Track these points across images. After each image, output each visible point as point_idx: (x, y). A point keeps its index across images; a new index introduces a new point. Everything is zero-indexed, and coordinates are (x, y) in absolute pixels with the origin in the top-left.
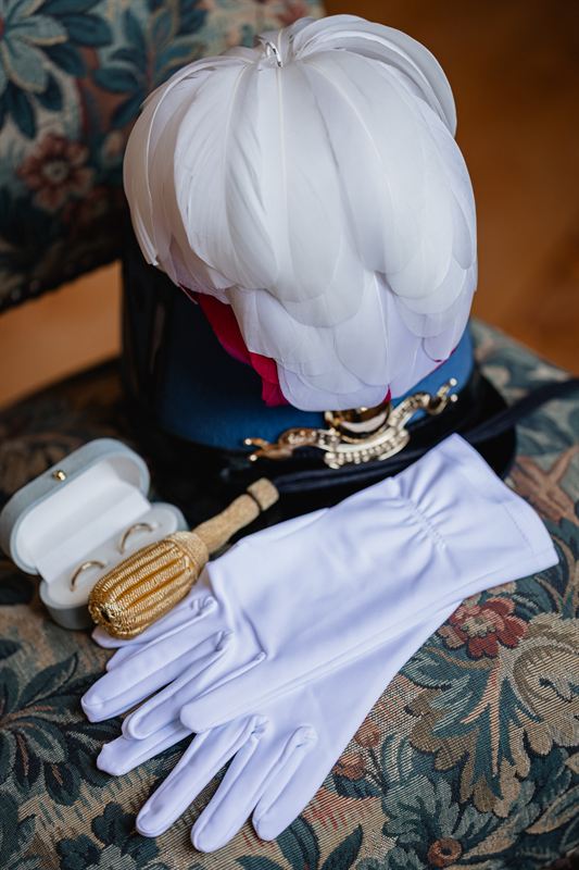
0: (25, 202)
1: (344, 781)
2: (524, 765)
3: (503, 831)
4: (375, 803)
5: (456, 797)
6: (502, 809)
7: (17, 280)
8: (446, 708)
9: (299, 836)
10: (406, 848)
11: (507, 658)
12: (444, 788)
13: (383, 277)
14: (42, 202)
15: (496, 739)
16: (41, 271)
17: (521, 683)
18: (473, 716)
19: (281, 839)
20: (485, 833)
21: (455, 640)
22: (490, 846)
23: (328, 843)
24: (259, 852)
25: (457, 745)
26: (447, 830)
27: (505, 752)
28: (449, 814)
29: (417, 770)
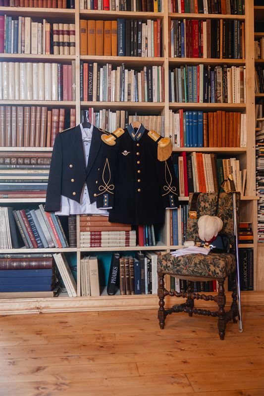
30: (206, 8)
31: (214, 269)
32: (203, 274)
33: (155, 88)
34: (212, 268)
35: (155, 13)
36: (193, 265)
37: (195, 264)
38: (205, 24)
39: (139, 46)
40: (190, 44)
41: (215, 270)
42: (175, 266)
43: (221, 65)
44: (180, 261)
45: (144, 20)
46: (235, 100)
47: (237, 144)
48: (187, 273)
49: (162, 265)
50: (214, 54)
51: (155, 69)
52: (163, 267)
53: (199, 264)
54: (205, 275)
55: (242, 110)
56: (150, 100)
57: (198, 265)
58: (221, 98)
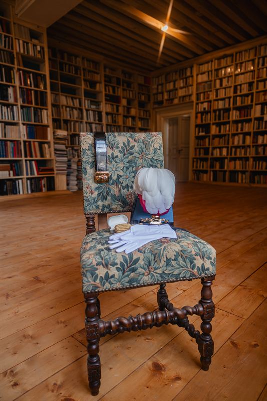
0: (125, 199)
1: (139, 250)
2: (165, 259)
3: (161, 269)
4: (142, 254)
5: (154, 259)
6: (161, 265)
7: (122, 209)
8: (156, 247)
9: (131, 254)
10: (146, 264)
11: (166, 244)
12: (153, 256)
13: (161, 192)
14: (127, 200)
15: (162, 252)
16: (125, 209)
17: (168, 248)
18: (159, 248)
19: (128, 254)
20: (158, 268)
21: (160, 240)
22: (158, 271)
23: (135, 257)
24: (125, 255)
25: (156, 251)
26: (152, 265)
27: (163, 255)
28: (153, 262)
29: (150, 252)
30: (33, 85)
31: (202, 262)
32: (181, 275)
33: (15, 115)
34: (199, 262)
35: (13, 84)
36: (163, 263)
37: (168, 262)
38: (32, 92)
39: (7, 97)
40: (28, 99)
41: (203, 265)
42: (126, 274)
43: (40, 109)
44: (137, 260)
45: (9, 86)
46: (45, 122)
47: (47, 139)
48: (150, 281)
49: (97, 276)
50: (36, 104)
51: (14, 107)
52: (98, 281)
53: (175, 260)
54: (185, 277)
55: (48, 126)
56: (14, 119)
57: (173, 263)
58: (40, 121)
